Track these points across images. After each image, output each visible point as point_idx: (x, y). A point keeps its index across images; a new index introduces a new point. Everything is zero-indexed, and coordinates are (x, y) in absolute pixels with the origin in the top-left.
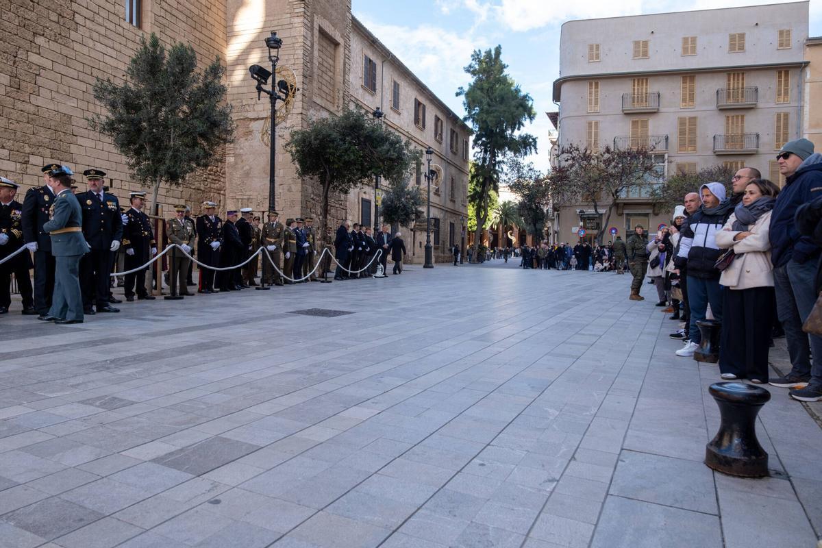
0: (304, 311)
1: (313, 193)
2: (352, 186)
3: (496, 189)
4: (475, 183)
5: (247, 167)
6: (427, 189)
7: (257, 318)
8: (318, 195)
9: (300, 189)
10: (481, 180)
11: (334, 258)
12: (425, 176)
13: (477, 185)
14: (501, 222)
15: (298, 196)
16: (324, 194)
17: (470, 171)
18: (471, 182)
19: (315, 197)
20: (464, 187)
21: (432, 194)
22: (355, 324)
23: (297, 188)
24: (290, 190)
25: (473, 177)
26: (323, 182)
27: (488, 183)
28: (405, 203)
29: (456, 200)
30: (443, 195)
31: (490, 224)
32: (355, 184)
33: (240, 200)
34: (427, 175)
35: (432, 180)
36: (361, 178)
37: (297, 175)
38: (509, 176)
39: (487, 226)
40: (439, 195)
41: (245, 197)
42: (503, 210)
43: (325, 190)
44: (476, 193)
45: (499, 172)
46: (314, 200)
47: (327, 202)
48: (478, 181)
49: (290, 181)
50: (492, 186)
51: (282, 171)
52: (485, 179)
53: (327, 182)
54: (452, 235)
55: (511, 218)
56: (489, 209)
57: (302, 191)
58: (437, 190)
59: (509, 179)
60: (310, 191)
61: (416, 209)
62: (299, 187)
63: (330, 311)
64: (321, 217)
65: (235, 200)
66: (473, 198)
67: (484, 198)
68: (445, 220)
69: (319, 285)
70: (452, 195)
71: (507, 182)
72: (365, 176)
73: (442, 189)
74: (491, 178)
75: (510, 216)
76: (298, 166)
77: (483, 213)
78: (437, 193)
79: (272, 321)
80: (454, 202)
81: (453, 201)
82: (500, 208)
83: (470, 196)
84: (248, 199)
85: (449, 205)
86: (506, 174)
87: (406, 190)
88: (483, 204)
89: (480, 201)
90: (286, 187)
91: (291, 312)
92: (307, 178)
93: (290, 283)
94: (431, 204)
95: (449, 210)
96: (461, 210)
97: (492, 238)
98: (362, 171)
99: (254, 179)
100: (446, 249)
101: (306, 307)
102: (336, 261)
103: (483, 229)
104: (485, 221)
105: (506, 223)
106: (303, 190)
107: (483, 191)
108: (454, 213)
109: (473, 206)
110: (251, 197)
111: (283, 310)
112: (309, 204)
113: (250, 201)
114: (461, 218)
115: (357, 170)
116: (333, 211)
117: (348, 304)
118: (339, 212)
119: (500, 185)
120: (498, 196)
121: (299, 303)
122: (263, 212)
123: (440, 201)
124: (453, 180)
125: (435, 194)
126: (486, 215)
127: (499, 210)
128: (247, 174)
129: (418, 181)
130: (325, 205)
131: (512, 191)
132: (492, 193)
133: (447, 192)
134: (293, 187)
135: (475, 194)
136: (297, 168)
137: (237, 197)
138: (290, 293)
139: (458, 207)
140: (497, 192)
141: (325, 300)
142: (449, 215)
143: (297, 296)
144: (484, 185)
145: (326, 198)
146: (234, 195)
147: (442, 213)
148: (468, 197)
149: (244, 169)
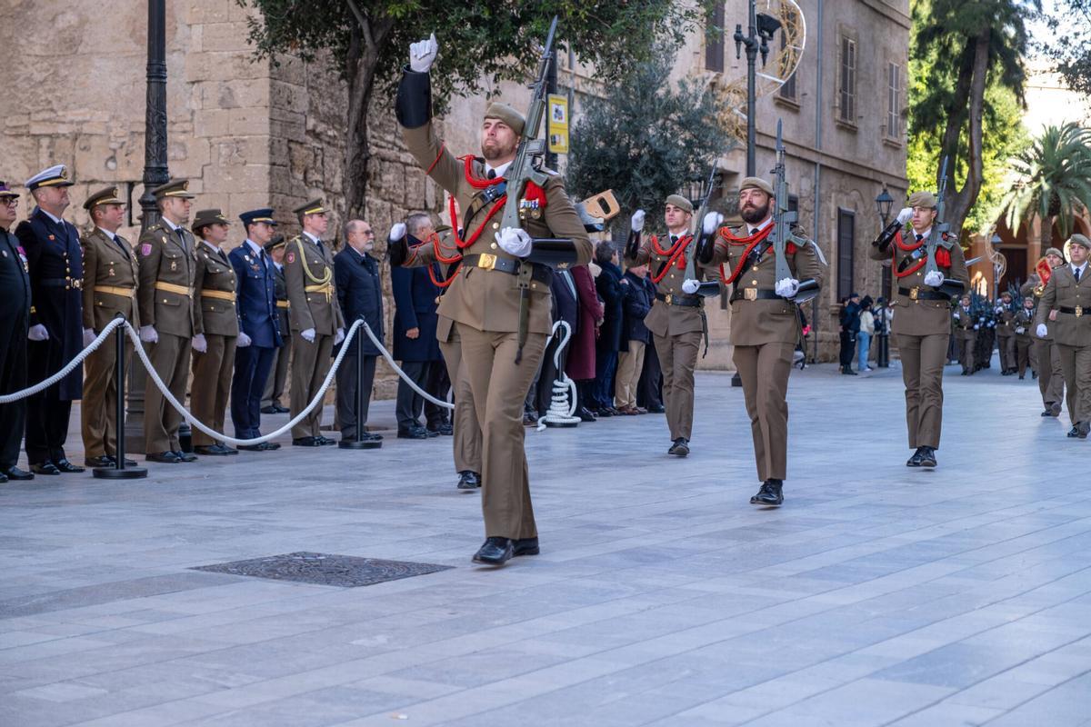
0: (262, 561)
1: (314, 110)
2: (459, 86)
3: (1014, 78)
4: (933, 55)
5: (71, 18)
6: (744, 86)
7: (83, 591)
8: (331, 120)
9: (267, 97)
10: (956, 48)
11: (388, 354)
12: (738, 39)
13: (939, 66)
14: (1035, 205)
15: (258, 127)
16: (354, 115)
17: (915, 16)
18: (921, 53)
19: (321, 128)
20: (893, 75)
21: (765, 104)
22: (445, 614)
23: (254, 91)
24: (226, 102)
25: (925, 37)
26: (349, 73)
27: (982, 57)
28: (658, 145)
29: (861, 126)
30: (809, 109)
31: (995, 213)
32: (469, 77)
33: (45, 142)
34: (745, 34)
35: (764, 53)
36: (489, 54)
37: (254, 46)
38: (1062, 31)
39: (984, 223)
40: (795, 109)
41: (63, 129)
42: (1043, 159)
43: (358, 101)
44: (939, 96)
45: (1026, 13)
46: (316, 135)
47: (363, 144)
48: (945, 51)
49: (229, 69)
50: (999, 68)
51: (197, 30)
52: (971, 45)
53: (363, 73)
54: (846, 256)
55: (1076, 189)
56: (987, 156)
57: (274, 104)
58: (789, 89)
59: (1065, 42)
60: (302, 104)
61: (701, 163)
62: (262, 88)
63: (358, 564)
64: (342, 201)
65: (26, 141)
66: (925, 117)
67: (967, 114)
68: (819, 201)
69: (332, 458)
70: (847, 107)
71: (1058, 54)
72: (505, 47)
73: (807, 85)
74: (995, 39)
75: (1073, 181)
76: (257, 14)
77: (966, 170)
78: (787, 99)
79: (139, 603)
80: (853, 131)
81: (848, 129)
82: (1031, 153)
83: (916, 109)
84: (76, 137)
85: (835, 144)
86: (1054, 23)
87: (661, 92)
88: (964, 139)
89: (954, 127)
90: (212, 91)
91: (212, 569)
92: (290, 57)
93: (220, 449)
94: (760, 141)
95: (835, 165)
96: (881, 161)
97: (1000, 267)
98: (493, 27)
99: (97, 62)
100: (821, 312)
101: (271, 545)
102: (396, 367)
103: (967, 232)
104: (973, 202)
105: (1055, 208)
106: (279, 102)
107: (964, 89)
108: (854, 174)
109: (928, 148)
110: (86, 129)
111: (183, 558)
112: (299, 152)
113: (80, 143)
114: (879, 191)
115: (476, 22)
116: (389, 178)
117: (429, 533)
118: (413, 180)
119: (1034, 63)
120: (1025, 106)
121: (245, 532)
122: (131, 185)
123: (800, 128)
124: (846, 47)
125: (780, 103)
126: (976, 181)
127: (1029, 161)
128: (71, 44)
129: (714, 58)
130: (358, 156)
131: (1074, 86)
132: (999, 95)
133: (826, 95)
134: (240, 91)
135: (933, 102)
136: (252, 22)
137: (35, 130)
138: (218, 490)
139: (869, 151)
140: (1019, 92)
141: (347, 518)
142: (833, 180)
143: (244, 504)
144: (966, 66)
145: (360, 129)
146: (24, 121)
147: (806, 175)
148: (905, 114)
149: (60, 24)
